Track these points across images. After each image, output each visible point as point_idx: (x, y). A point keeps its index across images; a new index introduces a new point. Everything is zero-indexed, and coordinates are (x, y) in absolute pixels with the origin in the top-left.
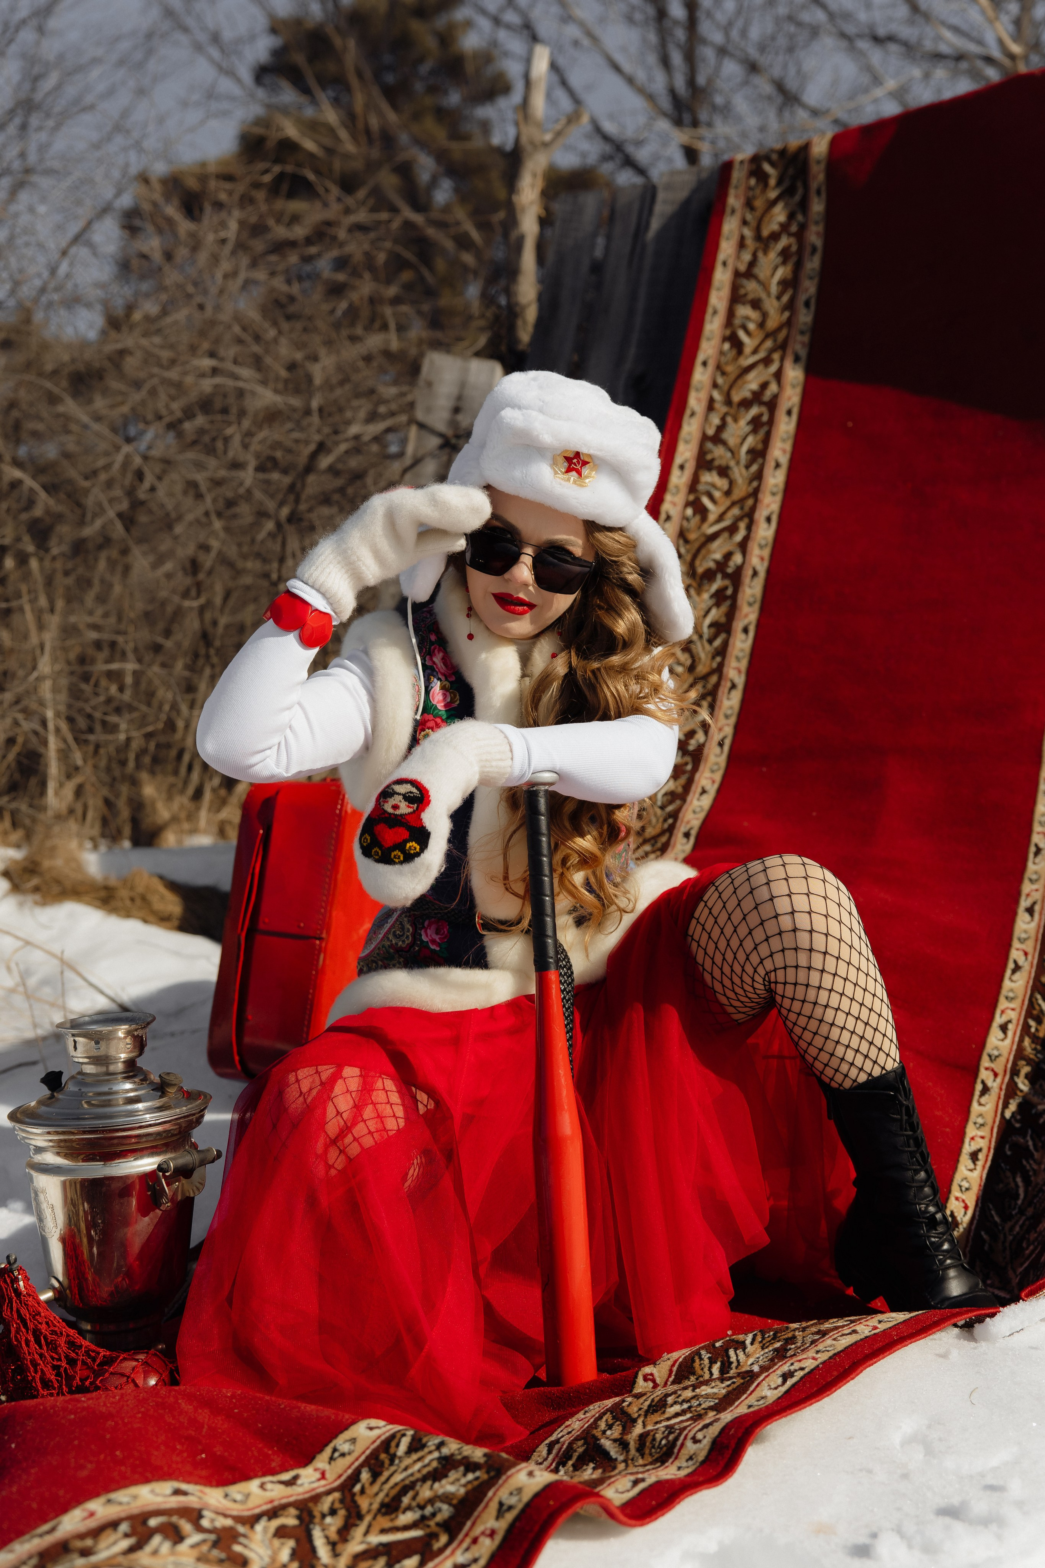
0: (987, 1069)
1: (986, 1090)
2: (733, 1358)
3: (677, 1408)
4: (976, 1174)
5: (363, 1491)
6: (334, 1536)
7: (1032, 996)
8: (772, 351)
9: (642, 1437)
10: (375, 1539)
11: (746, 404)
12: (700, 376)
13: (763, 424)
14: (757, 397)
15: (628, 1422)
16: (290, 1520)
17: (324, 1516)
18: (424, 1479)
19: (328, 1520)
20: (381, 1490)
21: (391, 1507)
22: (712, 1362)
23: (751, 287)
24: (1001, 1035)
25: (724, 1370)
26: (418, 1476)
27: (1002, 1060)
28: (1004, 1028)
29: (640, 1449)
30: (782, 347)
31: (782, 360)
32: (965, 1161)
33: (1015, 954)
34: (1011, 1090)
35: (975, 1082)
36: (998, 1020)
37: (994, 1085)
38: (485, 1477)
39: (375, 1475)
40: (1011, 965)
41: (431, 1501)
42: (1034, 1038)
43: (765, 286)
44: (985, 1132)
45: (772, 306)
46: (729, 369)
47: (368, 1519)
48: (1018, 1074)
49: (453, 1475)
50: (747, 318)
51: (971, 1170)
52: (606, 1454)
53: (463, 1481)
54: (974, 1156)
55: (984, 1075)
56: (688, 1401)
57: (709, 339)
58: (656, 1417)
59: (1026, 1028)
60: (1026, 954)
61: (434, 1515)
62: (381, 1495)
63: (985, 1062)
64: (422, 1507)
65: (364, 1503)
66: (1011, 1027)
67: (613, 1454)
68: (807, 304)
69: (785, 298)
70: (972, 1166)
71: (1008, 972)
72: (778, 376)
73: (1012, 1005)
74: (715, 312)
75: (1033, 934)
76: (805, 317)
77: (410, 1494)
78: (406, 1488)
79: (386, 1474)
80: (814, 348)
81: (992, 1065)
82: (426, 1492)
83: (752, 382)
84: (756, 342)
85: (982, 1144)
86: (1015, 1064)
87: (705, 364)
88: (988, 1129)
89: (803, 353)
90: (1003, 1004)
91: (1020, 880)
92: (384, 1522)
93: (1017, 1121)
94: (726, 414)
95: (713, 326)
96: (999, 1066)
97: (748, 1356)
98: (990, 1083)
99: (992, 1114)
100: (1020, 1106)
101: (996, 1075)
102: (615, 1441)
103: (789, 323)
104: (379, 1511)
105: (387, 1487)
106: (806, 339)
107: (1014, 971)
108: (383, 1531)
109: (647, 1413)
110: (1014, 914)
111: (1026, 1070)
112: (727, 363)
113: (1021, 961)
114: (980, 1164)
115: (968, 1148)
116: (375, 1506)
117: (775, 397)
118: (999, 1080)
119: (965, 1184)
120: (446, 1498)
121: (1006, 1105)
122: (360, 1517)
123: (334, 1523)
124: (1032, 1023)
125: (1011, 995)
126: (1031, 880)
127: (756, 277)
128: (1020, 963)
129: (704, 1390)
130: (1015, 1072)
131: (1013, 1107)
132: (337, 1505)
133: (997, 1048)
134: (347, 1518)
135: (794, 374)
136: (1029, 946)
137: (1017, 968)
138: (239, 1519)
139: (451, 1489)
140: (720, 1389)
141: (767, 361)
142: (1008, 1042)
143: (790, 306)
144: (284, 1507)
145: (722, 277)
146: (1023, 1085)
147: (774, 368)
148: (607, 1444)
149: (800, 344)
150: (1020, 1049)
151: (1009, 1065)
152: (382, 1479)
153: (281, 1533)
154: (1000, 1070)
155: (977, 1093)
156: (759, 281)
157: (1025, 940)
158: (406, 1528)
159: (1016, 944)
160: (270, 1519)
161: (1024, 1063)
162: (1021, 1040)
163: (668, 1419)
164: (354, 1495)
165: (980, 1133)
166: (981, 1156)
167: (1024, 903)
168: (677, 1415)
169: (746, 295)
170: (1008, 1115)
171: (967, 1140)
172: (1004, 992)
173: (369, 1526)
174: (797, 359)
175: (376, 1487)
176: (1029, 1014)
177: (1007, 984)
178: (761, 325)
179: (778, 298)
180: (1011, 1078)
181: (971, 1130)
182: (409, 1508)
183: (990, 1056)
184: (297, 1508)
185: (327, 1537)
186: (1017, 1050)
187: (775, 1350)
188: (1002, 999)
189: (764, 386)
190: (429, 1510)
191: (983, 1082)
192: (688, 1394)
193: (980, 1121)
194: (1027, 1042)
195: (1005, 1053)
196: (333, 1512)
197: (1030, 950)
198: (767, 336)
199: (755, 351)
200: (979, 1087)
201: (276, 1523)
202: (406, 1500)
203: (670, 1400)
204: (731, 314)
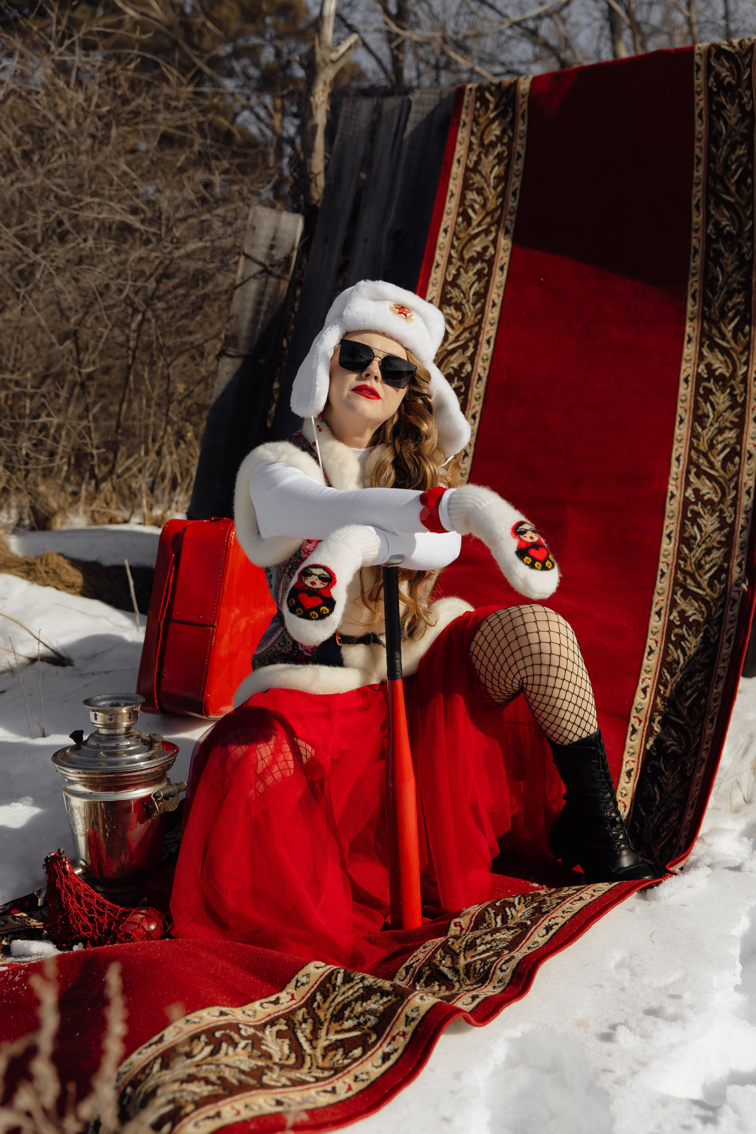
0: (635, 717)
1: (634, 731)
2: (509, 913)
3: (483, 948)
4: (630, 785)
5: (319, 1007)
6: (310, 1037)
7: (661, 670)
8: (490, 225)
9: (468, 966)
10: (334, 1037)
11: (473, 261)
12: (443, 239)
13: (485, 275)
14: (480, 256)
15: (455, 956)
16: (282, 1026)
17: (301, 1024)
18: (356, 1000)
19: (304, 1026)
20: (330, 1006)
21: (338, 1017)
22: (496, 915)
23: (476, 178)
24: (643, 696)
25: (504, 921)
26: (352, 998)
27: (644, 712)
28: (644, 691)
29: (467, 974)
30: (498, 222)
31: (497, 231)
32: (623, 777)
33: (650, 642)
34: (650, 731)
35: (628, 726)
36: (641, 686)
37: (639, 727)
38: (394, 1000)
39: (325, 997)
40: (647, 650)
41: (363, 1014)
42: (663, 698)
43: (486, 180)
44: (634, 758)
45: (490, 193)
46: (462, 235)
47: (326, 1024)
48: (654, 722)
49: (374, 998)
50: (475, 201)
51: (627, 783)
52: (445, 976)
53: (381, 1002)
54: (629, 774)
55: (633, 721)
56: (490, 943)
57: (448, 214)
58: (471, 953)
59: (658, 691)
60: (657, 642)
61: (366, 1022)
62: (331, 1010)
63: (634, 713)
64: (358, 1018)
65: (321, 1014)
66: (648, 690)
67: (450, 976)
68: (514, 194)
69: (499, 189)
70: (627, 780)
71: (646, 654)
72: (495, 242)
73: (649, 676)
74: (452, 195)
75: (660, 629)
76: (513, 203)
77: (349, 1009)
78: (346, 1005)
79: (332, 997)
80: (518, 224)
81: (638, 715)
82: (358, 1008)
83: (477, 246)
84: (480, 218)
85: (633, 765)
86: (652, 714)
87: (446, 231)
88: (636, 755)
89: (511, 228)
90: (643, 675)
91: (652, 594)
92: (336, 1026)
93: (654, 751)
94: (460, 267)
95: (451, 205)
96: (642, 716)
97: (518, 912)
98: (637, 726)
99: (639, 747)
100: (655, 741)
101: (640, 721)
102: (449, 968)
103: (502, 206)
104: (331, 1019)
105: (334, 1004)
106: (513, 218)
107: (650, 653)
108: (337, 1032)
109: (465, 949)
110: (649, 616)
111: (658, 718)
112: (460, 232)
113: (654, 647)
114: (632, 778)
115: (625, 769)
116: (328, 1016)
117: (493, 257)
118: (642, 724)
119: (624, 792)
120: (372, 1012)
121: (647, 741)
122: (322, 1024)
123: (307, 1027)
124: (661, 688)
125: (648, 669)
126: (658, 593)
127: (480, 173)
128: (653, 648)
129: (498, 936)
130: (652, 720)
131: (651, 742)
132: (306, 1016)
133: (640, 704)
134: (314, 1024)
135: (505, 243)
136: (658, 637)
137: (651, 652)
138: (255, 1027)
139: (374, 1006)
140: (507, 935)
141: (487, 232)
142: (647, 700)
143: (503, 194)
144: (278, 1018)
145: (457, 170)
146: (657, 728)
147: (491, 237)
148: (445, 970)
149: (509, 221)
150: (655, 704)
151: (648, 715)
152: (330, 999)
153: (280, 1035)
154: (643, 718)
155: (629, 733)
156: (483, 176)
157: (656, 632)
158: (349, 1030)
159: (650, 636)
160: (271, 1027)
161: (657, 714)
162: (655, 699)
163: (480, 954)
164: (314, 1009)
165: (632, 759)
166: (633, 774)
167: (655, 609)
168: (484, 952)
169: (473, 184)
170: (648, 747)
171: (624, 763)
172: (644, 667)
173: (328, 1029)
174: (507, 232)
175: (327, 1005)
176: (659, 682)
177: (645, 662)
178: (484, 206)
179: (495, 188)
180: (650, 724)
181: (626, 757)
182: (349, 1018)
183: (636, 709)
184: (285, 1019)
185: (306, 1037)
186: (653, 705)
187: (534, 908)
188: (643, 672)
189: (485, 249)
190: (362, 1019)
191: (632, 726)
192: (488, 938)
193: (631, 751)
194: (659, 700)
195: (646, 708)
196: (305, 1021)
197: (659, 640)
198: (487, 214)
199: (479, 225)
200: (630, 729)
201: (275, 1029)
202: (347, 1013)
203: (478, 941)
204: (463, 197)
